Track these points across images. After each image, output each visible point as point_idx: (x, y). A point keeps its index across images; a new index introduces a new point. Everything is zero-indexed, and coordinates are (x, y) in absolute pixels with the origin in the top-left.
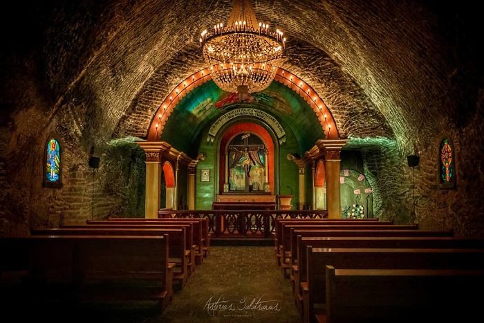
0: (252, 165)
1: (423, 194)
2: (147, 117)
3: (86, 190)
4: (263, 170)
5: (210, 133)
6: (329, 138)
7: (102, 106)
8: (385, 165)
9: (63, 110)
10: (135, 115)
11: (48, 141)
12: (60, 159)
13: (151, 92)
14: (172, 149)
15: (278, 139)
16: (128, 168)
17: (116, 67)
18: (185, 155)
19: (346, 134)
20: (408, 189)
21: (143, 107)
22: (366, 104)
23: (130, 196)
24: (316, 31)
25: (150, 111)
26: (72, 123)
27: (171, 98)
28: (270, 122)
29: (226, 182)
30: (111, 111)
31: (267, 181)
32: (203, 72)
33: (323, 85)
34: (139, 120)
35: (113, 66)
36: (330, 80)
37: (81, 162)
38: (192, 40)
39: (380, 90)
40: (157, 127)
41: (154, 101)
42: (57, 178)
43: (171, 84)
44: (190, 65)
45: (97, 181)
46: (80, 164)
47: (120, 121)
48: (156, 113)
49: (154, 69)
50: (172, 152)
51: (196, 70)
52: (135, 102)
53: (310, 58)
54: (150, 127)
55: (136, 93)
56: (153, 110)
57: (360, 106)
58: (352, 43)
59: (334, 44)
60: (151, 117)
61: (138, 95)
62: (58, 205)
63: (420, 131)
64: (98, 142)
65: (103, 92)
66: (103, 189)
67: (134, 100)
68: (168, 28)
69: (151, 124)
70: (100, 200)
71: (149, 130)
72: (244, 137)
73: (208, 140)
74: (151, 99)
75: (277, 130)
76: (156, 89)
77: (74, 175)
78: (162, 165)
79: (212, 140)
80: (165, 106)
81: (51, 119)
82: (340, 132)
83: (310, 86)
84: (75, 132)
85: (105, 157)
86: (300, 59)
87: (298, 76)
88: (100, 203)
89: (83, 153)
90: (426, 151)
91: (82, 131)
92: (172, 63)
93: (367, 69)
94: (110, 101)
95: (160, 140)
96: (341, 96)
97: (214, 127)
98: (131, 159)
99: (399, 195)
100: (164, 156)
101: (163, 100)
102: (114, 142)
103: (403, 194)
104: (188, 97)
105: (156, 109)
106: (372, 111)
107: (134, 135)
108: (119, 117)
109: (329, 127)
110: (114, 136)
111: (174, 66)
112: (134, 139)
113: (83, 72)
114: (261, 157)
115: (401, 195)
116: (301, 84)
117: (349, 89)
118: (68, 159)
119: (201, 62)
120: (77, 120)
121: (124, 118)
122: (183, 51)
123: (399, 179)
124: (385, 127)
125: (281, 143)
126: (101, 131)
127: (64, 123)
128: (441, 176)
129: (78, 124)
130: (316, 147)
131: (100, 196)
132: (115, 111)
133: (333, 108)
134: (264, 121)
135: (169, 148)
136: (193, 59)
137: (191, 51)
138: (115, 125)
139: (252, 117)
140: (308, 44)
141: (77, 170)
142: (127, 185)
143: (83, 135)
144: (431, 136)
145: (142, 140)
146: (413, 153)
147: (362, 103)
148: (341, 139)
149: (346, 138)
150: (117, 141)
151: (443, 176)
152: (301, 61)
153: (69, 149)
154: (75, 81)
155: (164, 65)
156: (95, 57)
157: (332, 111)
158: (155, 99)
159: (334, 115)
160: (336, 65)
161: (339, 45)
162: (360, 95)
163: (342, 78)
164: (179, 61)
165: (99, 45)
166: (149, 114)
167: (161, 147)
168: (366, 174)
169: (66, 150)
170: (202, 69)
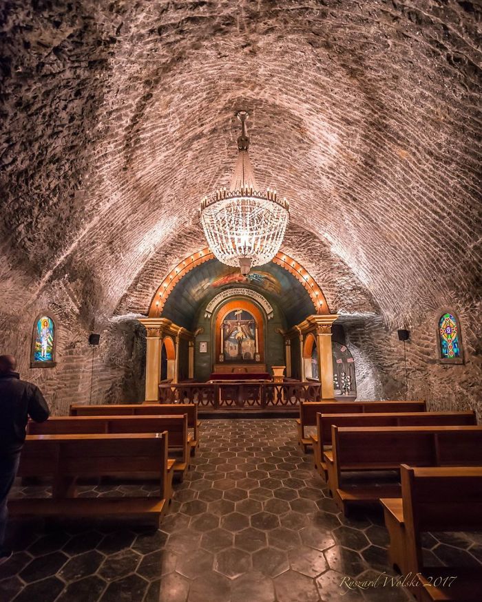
0: (244, 337)
1: (417, 367)
2: (148, 295)
3: (85, 366)
4: (253, 342)
5: (207, 310)
6: (320, 314)
7: (102, 283)
8: (370, 338)
9: (54, 286)
10: (137, 293)
11: (38, 318)
12: (54, 337)
13: (153, 271)
14: (173, 325)
15: (267, 315)
16: (131, 342)
17: (114, 244)
18: (185, 329)
19: (336, 309)
20: (396, 361)
21: (144, 285)
22: (354, 281)
23: (134, 368)
24: (308, 213)
25: (150, 289)
26: (67, 300)
27: (171, 277)
28: (260, 300)
29: (222, 352)
30: (112, 289)
31: (257, 352)
32: (201, 252)
33: (314, 264)
34: (140, 298)
35: (111, 243)
36: (319, 260)
37: (80, 339)
38: (191, 224)
39: (371, 268)
40: (159, 304)
41: (154, 280)
42: (50, 357)
43: (171, 264)
44: (189, 247)
45: (98, 357)
46: (78, 342)
47: (122, 299)
48: (157, 291)
49: (155, 250)
50: (173, 327)
51: (195, 251)
52: (137, 280)
53: (301, 240)
54: (151, 304)
55: (137, 272)
56: (153, 288)
57: (349, 283)
58: (347, 222)
59: (326, 225)
60: (152, 295)
61: (139, 274)
62: (49, 385)
63: (413, 306)
64: (99, 319)
65: (102, 269)
66: (105, 364)
67: (135, 279)
68: (167, 208)
69: (152, 302)
70: (102, 375)
71: (150, 307)
72: (236, 313)
73: (206, 316)
74: (152, 278)
75: (266, 307)
76: (157, 269)
77: (71, 353)
78: (162, 339)
79: (209, 316)
80: (165, 285)
81: (38, 296)
82: (330, 308)
83: (301, 266)
84: (72, 310)
85: (106, 333)
86: (291, 240)
87: (290, 256)
88: (102, 377)
89: (82, 330)
90: (420, 326)
91: (80, 309)
92: (172, 245)
93: (359, 248)
94: (110, 279)
95: (161, 317)
96: (331, 274)
97: (211, 304)
98: (134, 334)
99: (385, 367)
100: (165, 331)
101: (164, 278)
102: (116, 319)
103: (391, 366)
104: (188, 276)
105: (156, 288)
106: (360, 289)
107: (135, 312)
108: (121, 295)
109: (319, 304)
110: (115, 313)
111: (174, 247)
112: (135, 315)
113: (74, 245)
114: (251, 330)
115: (389, 366)
116: (293, 264)
117: (338, 268)
118: (64, 336)
119: (199, 243)
120: (72, 297)
121: (126, 296)
122: (183, 233)
123: (386, 351)
124: (372, 303)
125: (269, 318)
126: (102, 308)
127: (57, 299)
128: (442, 350)
129: (74, 301)
130: (305, 322)
131: (101, 371)
132: (116, 288)
133: (324, 286)
134: (255, 300)
135: (170, 324)
136: (191, 241)
137: (189, 233)
138: (116, 302)
139: (244, 296)
140: (298, 227)
141: (74, 347)
142: (131, 358)
143: (80, 312)
144: (427, 311)
145: (144, 316)
146: (402, 328)
147: (350, 281)
148: (331, 314)
149: (336, 313)
150: (119, 317)
151: (444, 351)
152: (293, 243)
153: (65, 327)
154: (65, 255)
155: (165, 245)
156: (87, 230)
157: (322, 288)
158: (156, 278)
159: (324, 292)
160: (325, 246)
161: (331, 225)
162: (348, 274)
163: (331, 258)
164: (178, 243)
165: (91, 217)
166: (150, 292)
167: (161, 323)
168: (348, 346)
169: (61, 327)
170: (200, 250)
